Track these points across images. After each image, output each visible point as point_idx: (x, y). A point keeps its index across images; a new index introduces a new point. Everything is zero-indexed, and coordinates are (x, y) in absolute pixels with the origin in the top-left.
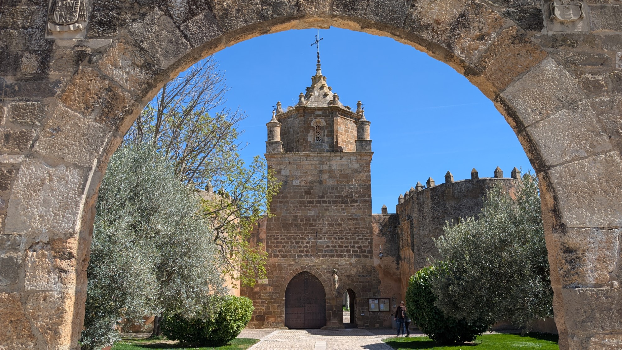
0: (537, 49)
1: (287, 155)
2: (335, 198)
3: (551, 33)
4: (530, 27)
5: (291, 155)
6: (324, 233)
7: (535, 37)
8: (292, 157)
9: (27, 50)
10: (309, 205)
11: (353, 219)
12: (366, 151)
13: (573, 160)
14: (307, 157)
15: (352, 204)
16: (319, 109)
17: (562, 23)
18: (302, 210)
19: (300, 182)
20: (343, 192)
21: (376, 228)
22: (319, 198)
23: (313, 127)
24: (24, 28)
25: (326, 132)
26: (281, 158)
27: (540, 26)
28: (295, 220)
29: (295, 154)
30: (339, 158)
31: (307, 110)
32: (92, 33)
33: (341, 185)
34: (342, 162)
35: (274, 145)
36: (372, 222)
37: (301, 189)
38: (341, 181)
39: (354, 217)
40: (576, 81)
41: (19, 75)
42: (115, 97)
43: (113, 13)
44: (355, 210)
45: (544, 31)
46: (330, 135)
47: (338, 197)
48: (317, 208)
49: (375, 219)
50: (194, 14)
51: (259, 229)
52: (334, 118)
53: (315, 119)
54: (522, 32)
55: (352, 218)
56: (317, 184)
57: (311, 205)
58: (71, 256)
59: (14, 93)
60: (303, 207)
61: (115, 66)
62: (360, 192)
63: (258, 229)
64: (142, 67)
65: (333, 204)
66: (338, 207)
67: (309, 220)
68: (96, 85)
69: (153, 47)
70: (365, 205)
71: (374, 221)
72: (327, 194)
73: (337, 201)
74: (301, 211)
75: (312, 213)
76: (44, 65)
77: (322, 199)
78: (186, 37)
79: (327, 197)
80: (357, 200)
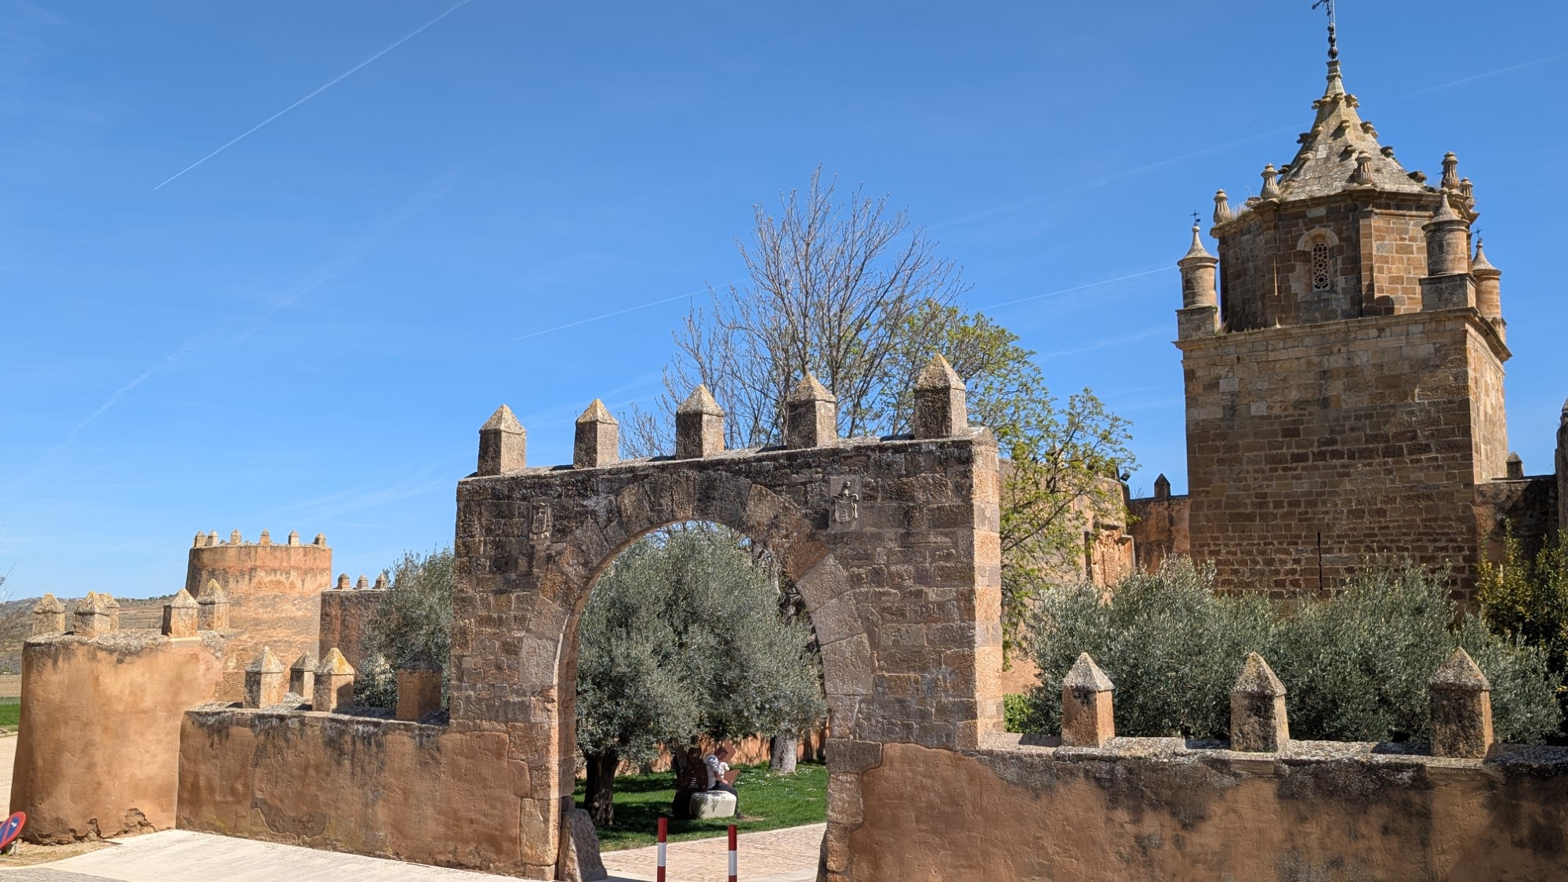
0: (822, 546)
1: (1229, 340)
2: (1367, 442)
3: (833, 532)
4: (819, 527)
5: (1243, 337)
6: (1339, 536)
7: (822, 534)
8: (1244, 343)
9: (521, 553)
10: (1294, 465)
11: (1418, 497)
12: (1451, 307)
13: (836, 640)
14: (1284, 339)
15: (1414, 457)
16: (1316, 201)
17: (842, 523)
18: (1279, 478)
19: (1270, 408)
20: (1388, 426)
21: (1485, 518)
22: (1320, 444)
23: (1304, 253)
24: (518, 536)
25: (1339, 262)
26: (1216, 348)
27: (826, 526)
28: (1261, 505)
29: (1250, 334)
30: (1373, 333)
31: (1285, 210)
32: (555, 539)
33: (1382, 408)
34: (1381, 345)
35: (1197, 317)
36: (1473, 502)
37: (1272, 424)
38: (1382, 396)
39: (1421, 491)
40: (846, 574)
41: (518, 572)
42: (569, 588)
43: (565, 522)
44: (1421, 473)
45: (829, 530)
46: (1352, 271)
47: (1375, 438)
48: (1316, 472)
49: (1482, 494)
50: (611, 522)
51: (1172, 529)
52: (1361, 222)
53: (1307, 230)
54: (814, 531)
55: (1415, 495)
56: (1315, 409)
57: (1301, 464)
58: (553, 701)
59: (517, 586)
60: (1280, 472)
61: (568, 564)
62: (1436, 422)
63: (1169, 530)
64: (583, 565)
65: (1360, 458)
66: (1375, 467)
67: (1297, 504)
68: (559, 579)
69: (588, 549)
70: (1453, 458)
71: (1479, 499)
72: (1343, 432)
73: (1371, 451)
74: (1274, 483)
75: (1306, 486)
76: (530, 565)
77: (1330, 448)
78: (606, 540)
79: (1344, 442)
80: (1428, 445)
